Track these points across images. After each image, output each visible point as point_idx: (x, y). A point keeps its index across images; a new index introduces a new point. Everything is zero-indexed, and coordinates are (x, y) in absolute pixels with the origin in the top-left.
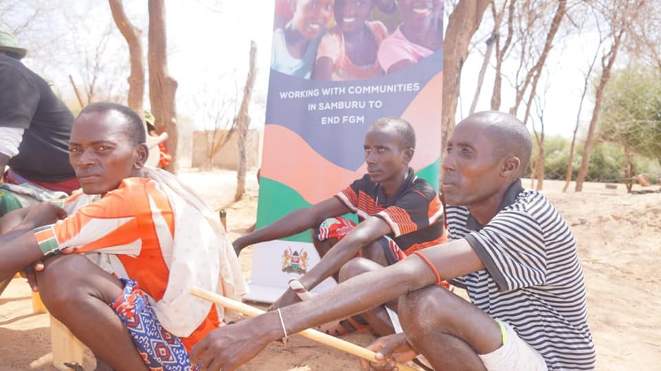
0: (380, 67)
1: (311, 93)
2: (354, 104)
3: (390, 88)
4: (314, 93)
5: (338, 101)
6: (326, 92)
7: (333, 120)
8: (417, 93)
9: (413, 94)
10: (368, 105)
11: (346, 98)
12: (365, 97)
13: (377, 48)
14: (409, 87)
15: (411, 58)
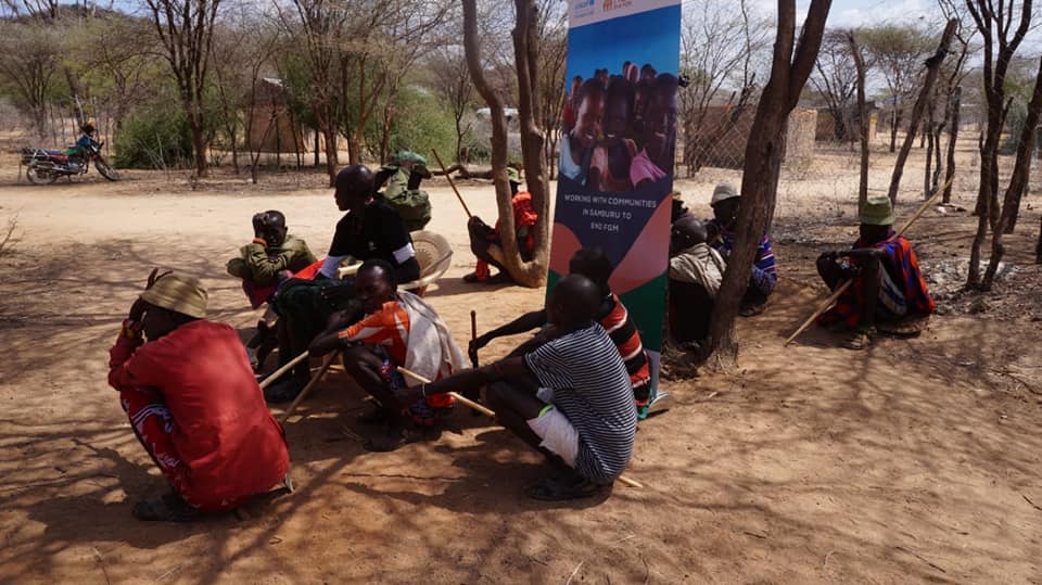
0: (631, 181)
1: (585, 199)
2: (612, 214)
3: (637, 203)
4: (586, 199)
5: (601, 209)
6: (595, 200)
7: (598, 226)
8: (654, 209)
9: (652, 210)
10: (621, 216)
11: (606, 207)
12: (621, 208)
13: (629, 164)
14: (649, 204)
15: (652, 178)
